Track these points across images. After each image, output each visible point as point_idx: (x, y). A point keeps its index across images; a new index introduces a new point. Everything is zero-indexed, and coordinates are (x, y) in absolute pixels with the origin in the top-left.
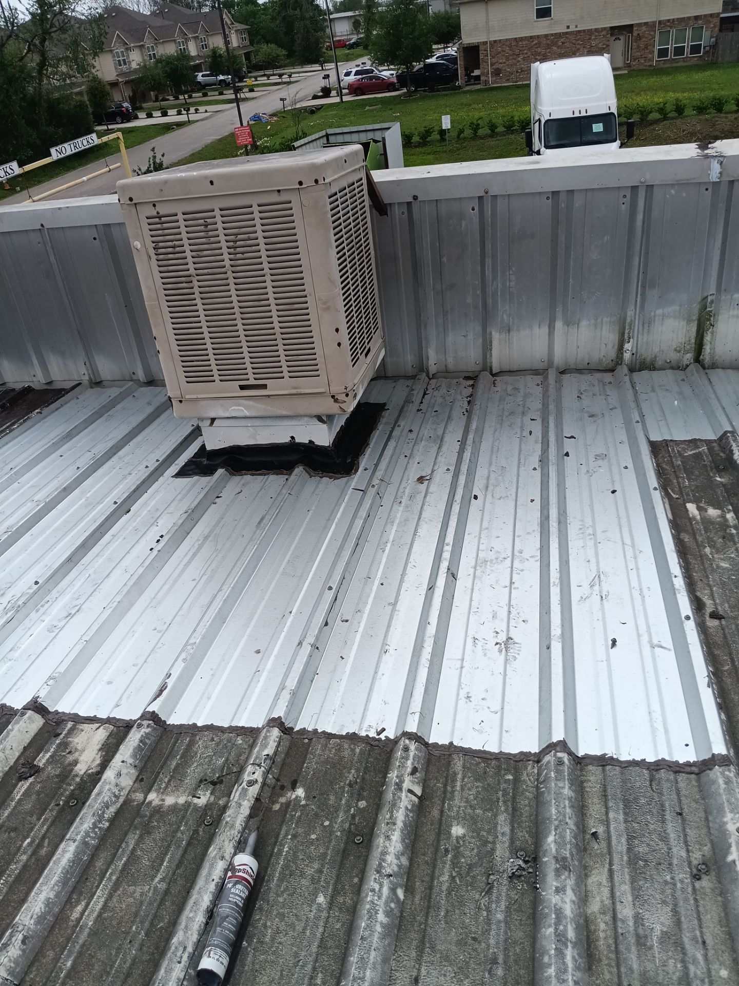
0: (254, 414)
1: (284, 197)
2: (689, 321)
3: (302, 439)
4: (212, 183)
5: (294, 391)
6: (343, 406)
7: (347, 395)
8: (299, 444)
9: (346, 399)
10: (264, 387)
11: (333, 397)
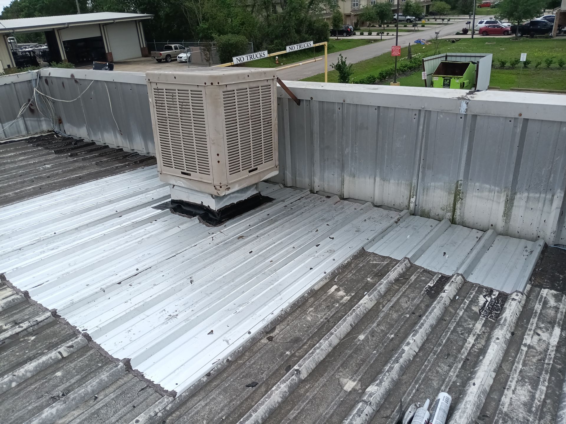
0: (186, 187)
1: (199, 89)
2: (450, 193)
3: (206, 204)
4: (175, 78)
5: (200, 180)
6: (218, 192)
7: (221, 187)
8: (204, 206)
9: (220, 189)
10: (189, 175)
11: (215, 186)
